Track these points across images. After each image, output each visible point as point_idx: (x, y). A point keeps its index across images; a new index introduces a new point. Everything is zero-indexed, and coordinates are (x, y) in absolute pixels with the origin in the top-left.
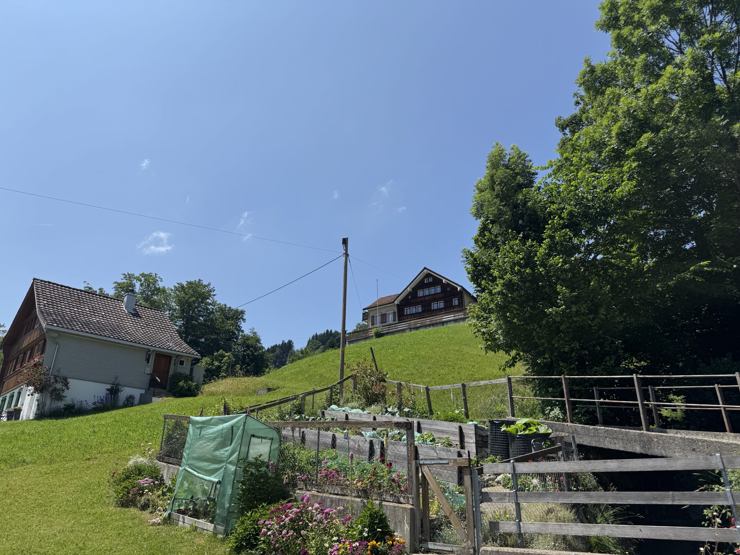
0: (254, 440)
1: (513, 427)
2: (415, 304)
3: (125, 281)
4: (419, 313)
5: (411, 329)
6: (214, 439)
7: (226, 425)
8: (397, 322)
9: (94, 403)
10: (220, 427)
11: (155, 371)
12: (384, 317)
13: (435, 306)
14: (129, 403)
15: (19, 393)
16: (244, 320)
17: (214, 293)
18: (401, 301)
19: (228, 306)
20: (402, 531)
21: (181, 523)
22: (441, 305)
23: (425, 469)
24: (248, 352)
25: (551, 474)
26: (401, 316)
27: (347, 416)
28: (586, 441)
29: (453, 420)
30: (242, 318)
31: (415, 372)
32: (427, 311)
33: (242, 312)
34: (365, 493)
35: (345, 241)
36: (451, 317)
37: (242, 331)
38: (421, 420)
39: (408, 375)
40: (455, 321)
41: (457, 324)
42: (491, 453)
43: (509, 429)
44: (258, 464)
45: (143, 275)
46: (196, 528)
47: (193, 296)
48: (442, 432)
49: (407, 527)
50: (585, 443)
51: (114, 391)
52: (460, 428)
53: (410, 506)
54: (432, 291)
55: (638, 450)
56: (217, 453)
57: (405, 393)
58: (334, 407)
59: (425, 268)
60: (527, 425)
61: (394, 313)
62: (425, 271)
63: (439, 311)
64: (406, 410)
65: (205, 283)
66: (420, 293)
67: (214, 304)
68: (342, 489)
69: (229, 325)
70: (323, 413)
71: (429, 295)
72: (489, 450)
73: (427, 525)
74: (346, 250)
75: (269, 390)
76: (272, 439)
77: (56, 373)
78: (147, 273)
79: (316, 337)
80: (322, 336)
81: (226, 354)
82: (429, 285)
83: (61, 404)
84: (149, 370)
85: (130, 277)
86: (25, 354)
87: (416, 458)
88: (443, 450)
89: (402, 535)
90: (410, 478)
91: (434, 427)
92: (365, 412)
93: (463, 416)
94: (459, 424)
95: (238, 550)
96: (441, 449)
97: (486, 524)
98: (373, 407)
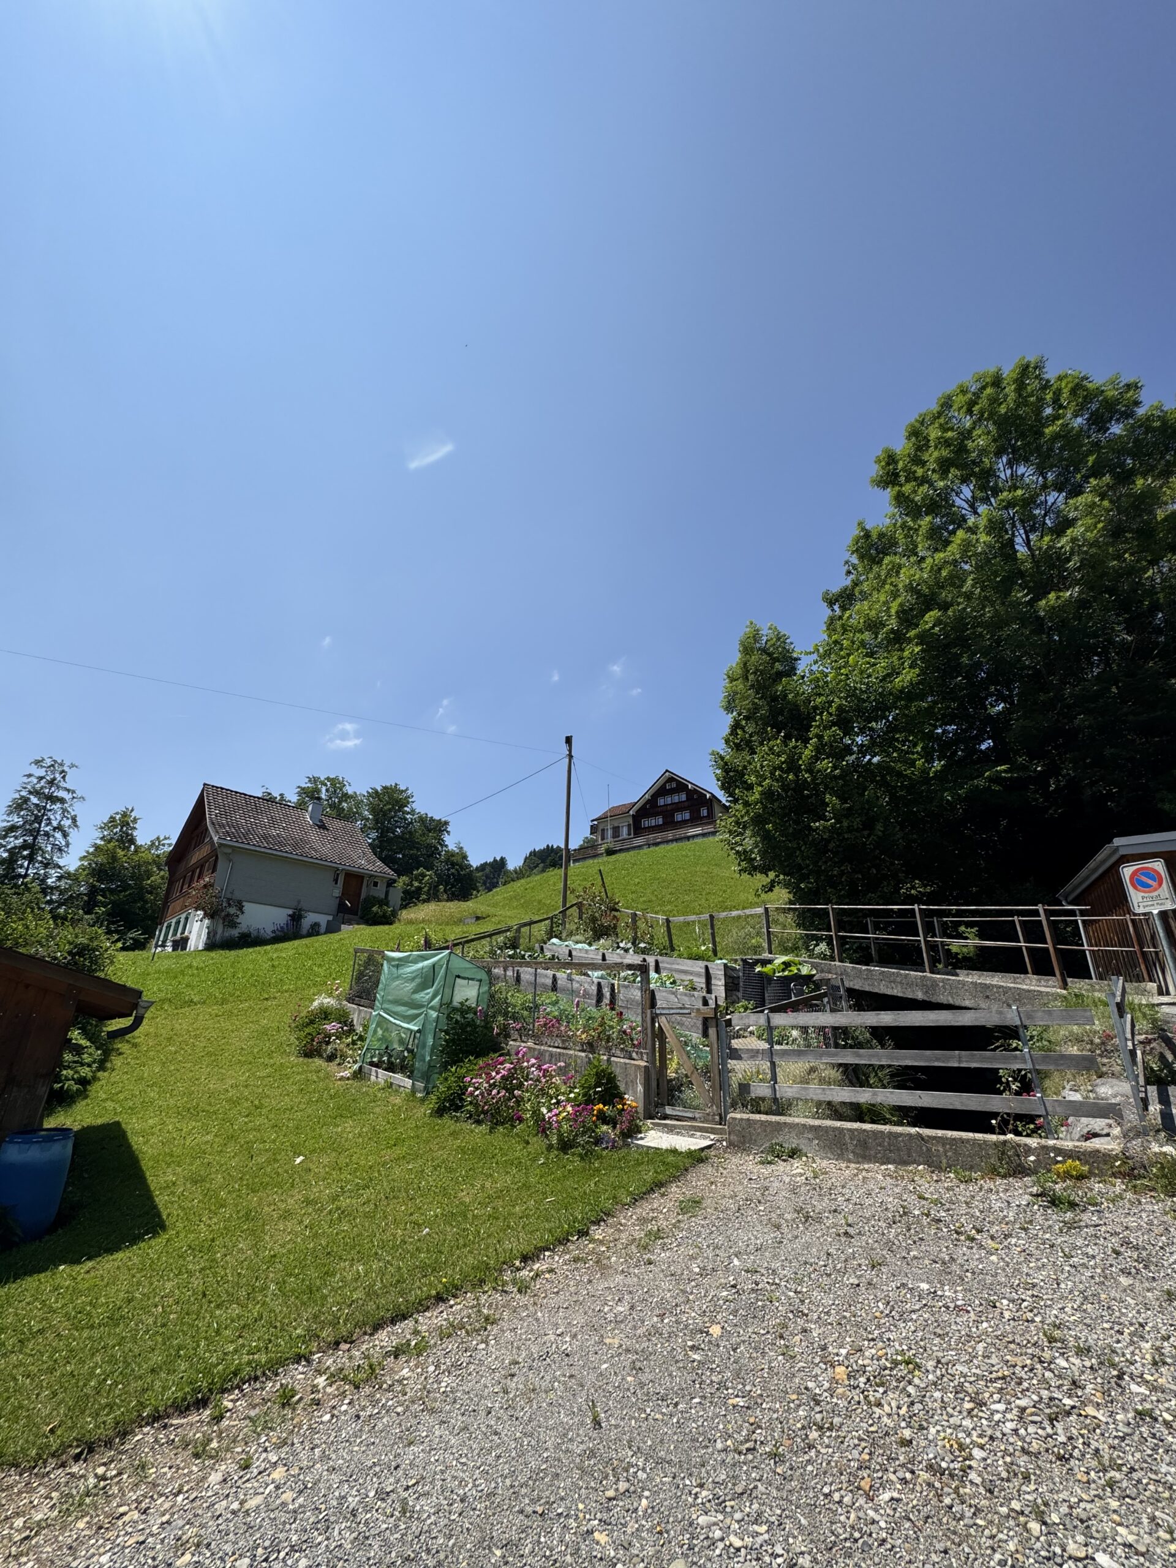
0: (458, 980)
1: (769, 966)
2: (655, 815)
3: (309, 785)
4: (659, 826)
5: (649, 845)
6: (413, 979)
7: (426, 963)
8: (632, 836)
9: (273, 932)
10: (420, 965)
11: (345, 894)
12: (616, 831)
13: (678, 817)
14: (314, 931)
15: (187, 919)
16: (448, 832)
17: (413, 800)
18: (638, 811)
19: (429, 815)
20: (635, 1092)
21: (373, 1078)
22: (686, 815)
23: (663, 1019)
24: (453, 870)
25: (815, 1027)
26: (637, 829)
27: (570, 952)
28: (857, 985)
29: (698, 958)
30: (446, 830)
31: (654, 898)
32: (670, 823)
33: (446, 823)
34: (590, 1047)
35: (569, 740)
36: (698, 830)
37: (446, 846)
38: (659, 958)
39: (645, 902)
40: (704, 835)
41: (705, 839)
42: (744, 999)
43: (764, 970)
44: (464, 1009)
45: (328, 779)
46: (391, 1083)
47: (388, 803)
48: (685, 972)
49: (640, 1088)
50: (857, 987)
51: (296, 918)
52: (707, 968)
53: (643, 1064)
54: (676, 798)
55: (920, 996)
56: (417, 996)
57: (642, 925)
58: (554, 940)
59: (667, 771)
60: (787, 965)
61: (629, 825)
62: (667, 774)
63: (684, 823)
64: (642, 945)
65: (403, 788)
66: (661, 802)
67: (413, 812)
68: (563, 1042)
69: (430, 839)
70: (542, 949)
71: (672, 804)
72: (740, 995)
73: (664, 1086)
74: (570, 751)
75: (478, 918)
76: (480, 981)
77: (229, 896)
78: (332, 776)
79: (533, 853)
80: (542, 852)
81: (428, 873)
82: (672, 792)
83: (235, 933)
84: (337, 892)
85: (315, 780)
86: (193, 872)
87: (653, 1004)
88: (686, 995)
89: (634, 1097)
90: (645, 1029)
91: (677, 967)
92: (593, 948)
93: (710, 953)
94: (706, 963)
95: (440, 1112)
96: (682, 994)
97: (735, 1086)
98: (602, 941)
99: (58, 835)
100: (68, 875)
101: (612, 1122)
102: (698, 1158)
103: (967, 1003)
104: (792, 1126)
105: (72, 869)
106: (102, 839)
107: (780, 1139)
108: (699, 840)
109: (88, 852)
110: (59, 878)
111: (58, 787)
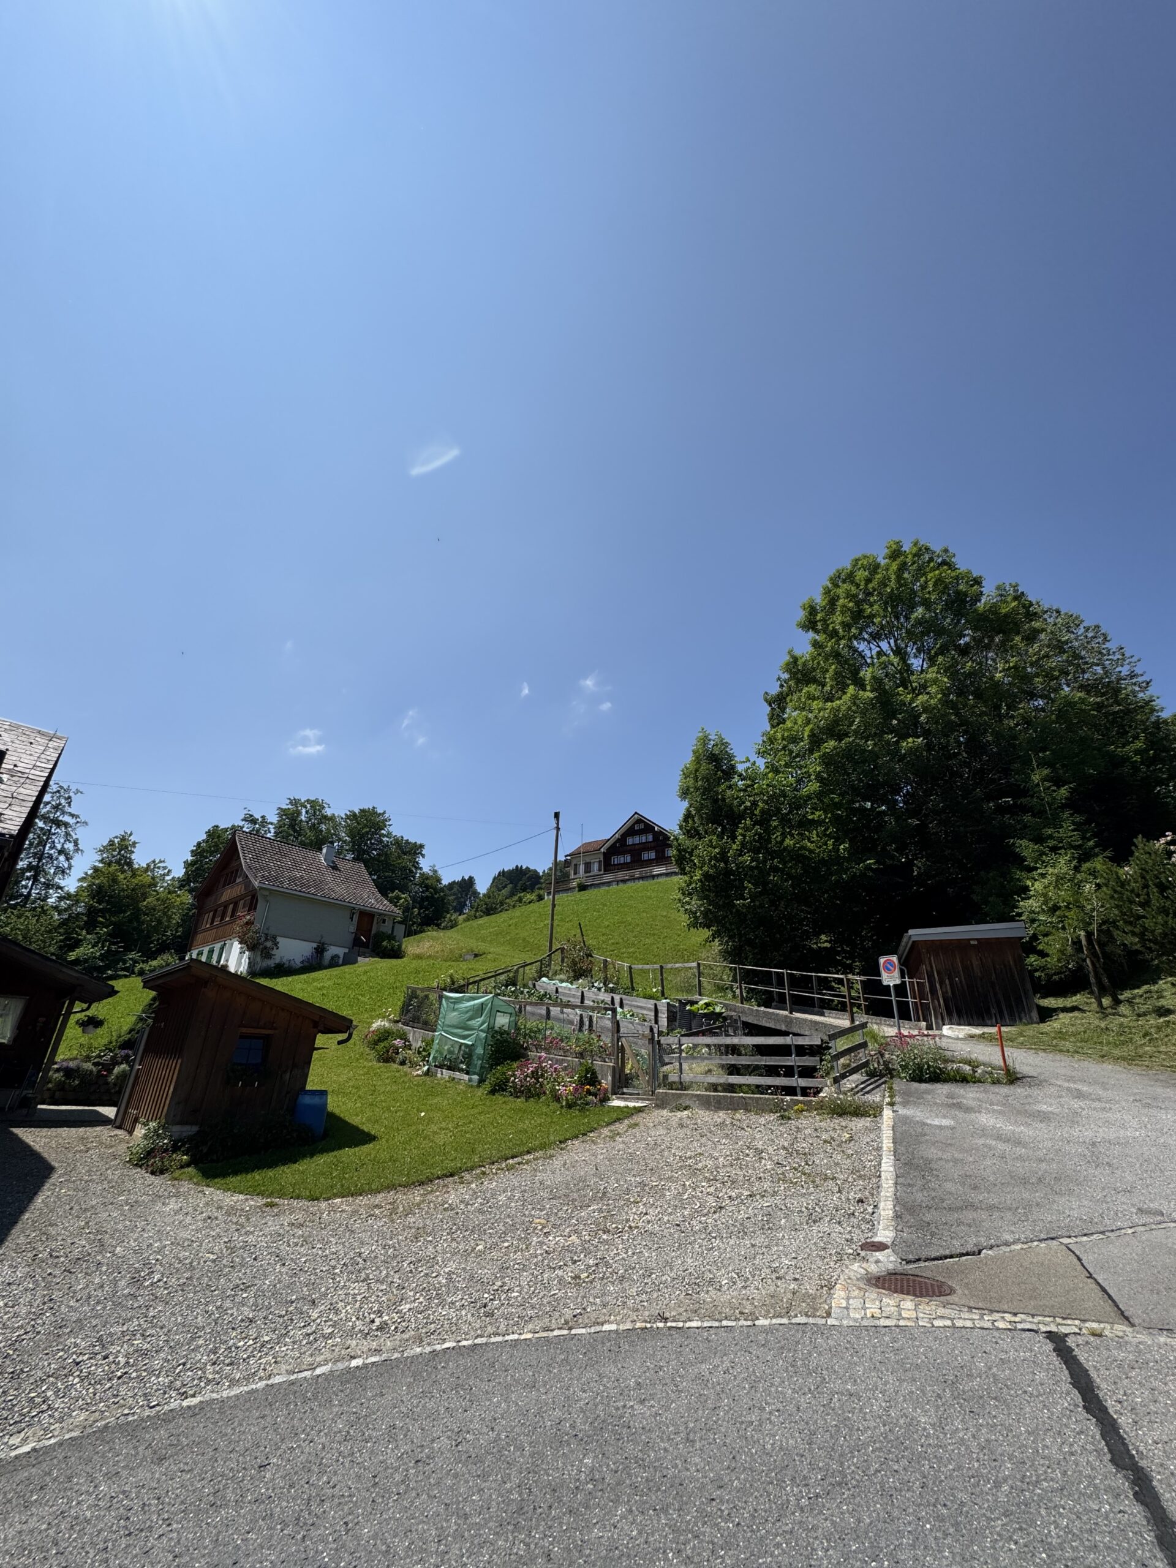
0: (498, 1014)
1: (696, 1006)
2: (624, 853)
4: (627, 863)
5: (618, 882)
6: (467, 1012)
7: (476, 1002)
8: (602, 872)
9: (302, 962)
10: (472, 1003)
11: (360, 929)
12: (588, 867)
13: (645, 856)
14: (334, 963)
15: (222, 949)
16: (423, 856)
17: (390, 823)
18: (608, 849)
19: (405, 838)
20: (607, 1080)
21: (439, 1075)
22: (653, 855)
23: (623, 1040)
24: (427, 893)
25: (715, 1045)
26: (608, 866)
27: (557, 989)
28: (750, 1019)
29: (651, 997)
30: (420, 853)
31: (621, 941)
32: (637, 862)
33: (421, 846)
34: (581, 1055)
35: (557, 815)
36: (662, 870)
37: (421, 869)
38: (624, 997)
39: (613, 944)
40: (667, 875)
41: (668, 879)
42: (679, 1026)
43: (693, 1008)
44: (501, 1032)
45: (308, 801)
46: (454, 1078)
47: (366, 826)
48: (641, 1008)
49: (610, 1078)
50: (750, 1021)
51: (320, 950)
52: (656, 1005)
53: (612, 1064)
54: (643, 839)
55: (783, 1028)
57: (611, 971)
58: (544, 979)
59: (636, 813)
60: (707, 1005)
61: (600, 862)
62: (636, 816)
63: (650, 863)
64: (611, 985)
65: (380, 811)
66: (630, 841)
67: (389, 835)
68: (564, 1052)
69: (406, 861)
70: (534, 986)
71: (640, 844)
72: (677, 1024)
73: (623, 1078)
74: (558, 824)
75: (476, 955)
76: (511, 1014)
77: (266, 932)
78: (312, 798)
79: (503, 874)
80: (511, 872)
81: (403, 896)
82: (640, 832)
83: (271, 963)
84: (353, 929)
85: (295, 802)
86: (226, 908)
87: (618, 1031)
88: (639, 1024)
89: (606, 1082)
90: (613, 1045)
91: (634, 1003)
92: (574, 986)
93: (659, 994)
94: (655, 1001)
95: (493, 1092)
96: (637, 1024)
97: (661, 1075)
98: (581, 981)
99: (62, 858)
100: (68, 896)
101: (595, 1095)
102: (639, 1110)
103: (807, 1033)
104: (687, 1095)
105: (72, 890)
106: (101, 861)
107: (681, 1102)
108: (662, 880)
109: (86, 874)
110: (61, 899)
111: (63, 813)
